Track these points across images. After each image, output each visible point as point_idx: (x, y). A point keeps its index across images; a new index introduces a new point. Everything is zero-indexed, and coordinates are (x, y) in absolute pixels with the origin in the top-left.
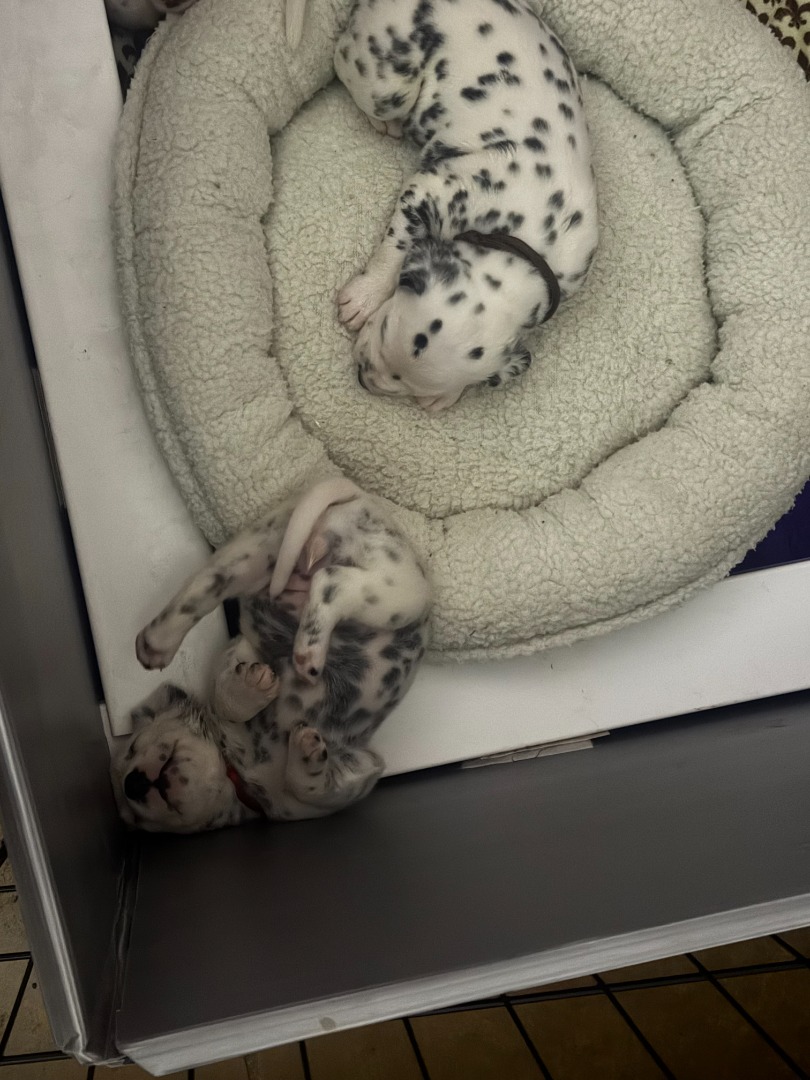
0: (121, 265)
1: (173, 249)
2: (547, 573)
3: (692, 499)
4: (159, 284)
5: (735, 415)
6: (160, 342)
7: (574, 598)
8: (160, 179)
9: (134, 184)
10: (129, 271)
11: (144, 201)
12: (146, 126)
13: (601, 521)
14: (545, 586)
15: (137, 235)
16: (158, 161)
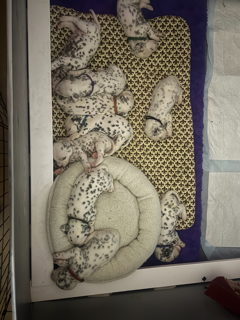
0: (48, 212)
1: (56, 211)
2: (108, 271)
3: (132, 260)
4: (53, 216)
5: (140, 247)
6: (51, 225)
7: (111, 275)
8: (56, 199)
9: (52, 199)
10: (49, 213)
11: (53, 202)
12: (55, 190)
13: (117, 263)
14: (107, 273)
15: (51, 208)
16: (56, 196)
